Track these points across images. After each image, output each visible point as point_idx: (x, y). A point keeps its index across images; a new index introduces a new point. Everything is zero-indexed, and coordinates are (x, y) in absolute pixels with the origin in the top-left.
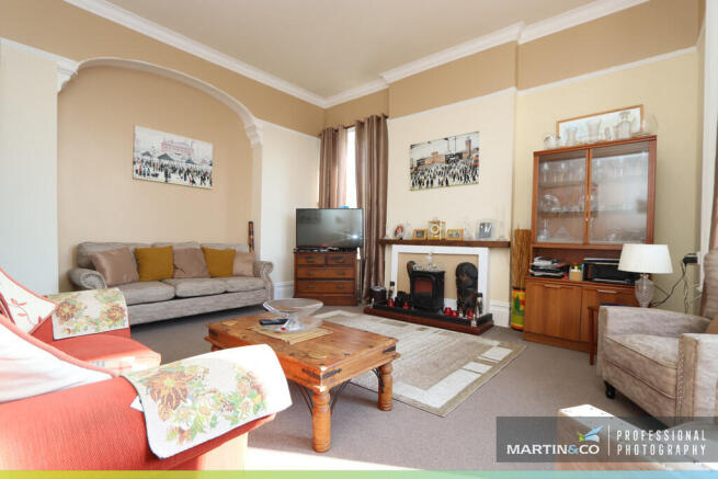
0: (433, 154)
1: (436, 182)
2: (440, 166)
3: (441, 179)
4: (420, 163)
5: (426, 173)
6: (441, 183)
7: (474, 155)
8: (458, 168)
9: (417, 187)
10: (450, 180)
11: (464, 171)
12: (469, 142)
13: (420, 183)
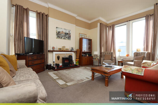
0: (62, 31)
1: (63, 38)
2: (64, 34)
3: (64, 37)
4: (59, 32)
5: (61, 35)
6: (64, 38)
7: (70, 34)
8: (67, 36)
9: (58, 38)
10: (66, 38)
11: (68, 37)
12: (69, 32)
13: (59, 37)
